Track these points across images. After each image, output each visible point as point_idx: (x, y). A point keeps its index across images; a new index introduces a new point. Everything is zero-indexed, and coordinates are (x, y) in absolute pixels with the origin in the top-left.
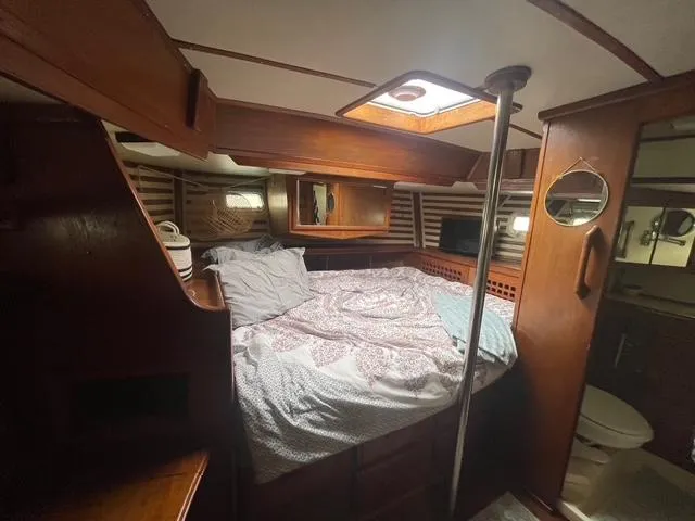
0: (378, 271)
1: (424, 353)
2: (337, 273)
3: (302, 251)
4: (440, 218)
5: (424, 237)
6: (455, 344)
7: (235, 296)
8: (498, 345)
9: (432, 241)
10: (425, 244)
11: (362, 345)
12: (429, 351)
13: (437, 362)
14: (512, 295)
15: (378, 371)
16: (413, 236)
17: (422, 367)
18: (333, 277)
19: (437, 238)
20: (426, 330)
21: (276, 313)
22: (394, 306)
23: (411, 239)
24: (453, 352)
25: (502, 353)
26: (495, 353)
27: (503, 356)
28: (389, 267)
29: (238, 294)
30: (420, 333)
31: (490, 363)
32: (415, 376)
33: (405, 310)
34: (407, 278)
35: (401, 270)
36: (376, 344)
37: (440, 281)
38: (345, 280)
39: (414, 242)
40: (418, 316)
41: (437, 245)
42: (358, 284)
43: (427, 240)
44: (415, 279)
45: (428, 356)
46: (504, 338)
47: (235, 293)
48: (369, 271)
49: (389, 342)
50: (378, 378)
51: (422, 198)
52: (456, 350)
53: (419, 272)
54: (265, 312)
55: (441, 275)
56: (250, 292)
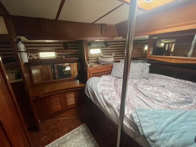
15: (104, 93)
56: (117, 70)
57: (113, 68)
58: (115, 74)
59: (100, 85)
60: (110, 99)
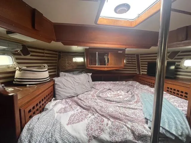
0: (121, 82)
1: (126, 126)
2: (105, 82)
3: (90, 74)
4: (147, 63)
5: (141, 70)
6: (147, 123)
7: (59, 89)
8: (176, 127)
9: (144, 71)
10: (141, 73)
11: (96, 115)
12: (129, 125)
13: (133, 132)
14: (186, 97)
15: (96, 134)
16: (137, 70)
17: (123, 135)
18: (104, 83)
19: (146, 70)
20: (133, 111)
21: (74, 95)
22: (121, 97)
23: (136, 71)
24: (145, 128)
25: (180, 134)
26: (174, 133)
27: (181, 136)
28: (126, 81)
29: (60, 88)
30: (129, 112)
31: (171, 139)
32: (117, 140)
33: (126, 99)
34: (132, 85)
35: (131, 82)
36: (102, 115)
37: (147, 87)
38: (108, 85)
39: (137, 72)
40: (131, 103)
41: (146, 73)
42: (111, 87)
43: (142, 71)
44: (136, 86)
45: (128, 128)
46: (181, 124)
47: (59, 87)
48: (117, 82)
49: (109, 115)
50: (95, 138)
51: (140, 56)
52: (147, 126)
53: (138, 83)
54: (68, 95)
55: (148, 85)
56: (65, 87)
57: (56, 86)
58: (64, 94)
59: (67, 125)
60: (113, 133)
